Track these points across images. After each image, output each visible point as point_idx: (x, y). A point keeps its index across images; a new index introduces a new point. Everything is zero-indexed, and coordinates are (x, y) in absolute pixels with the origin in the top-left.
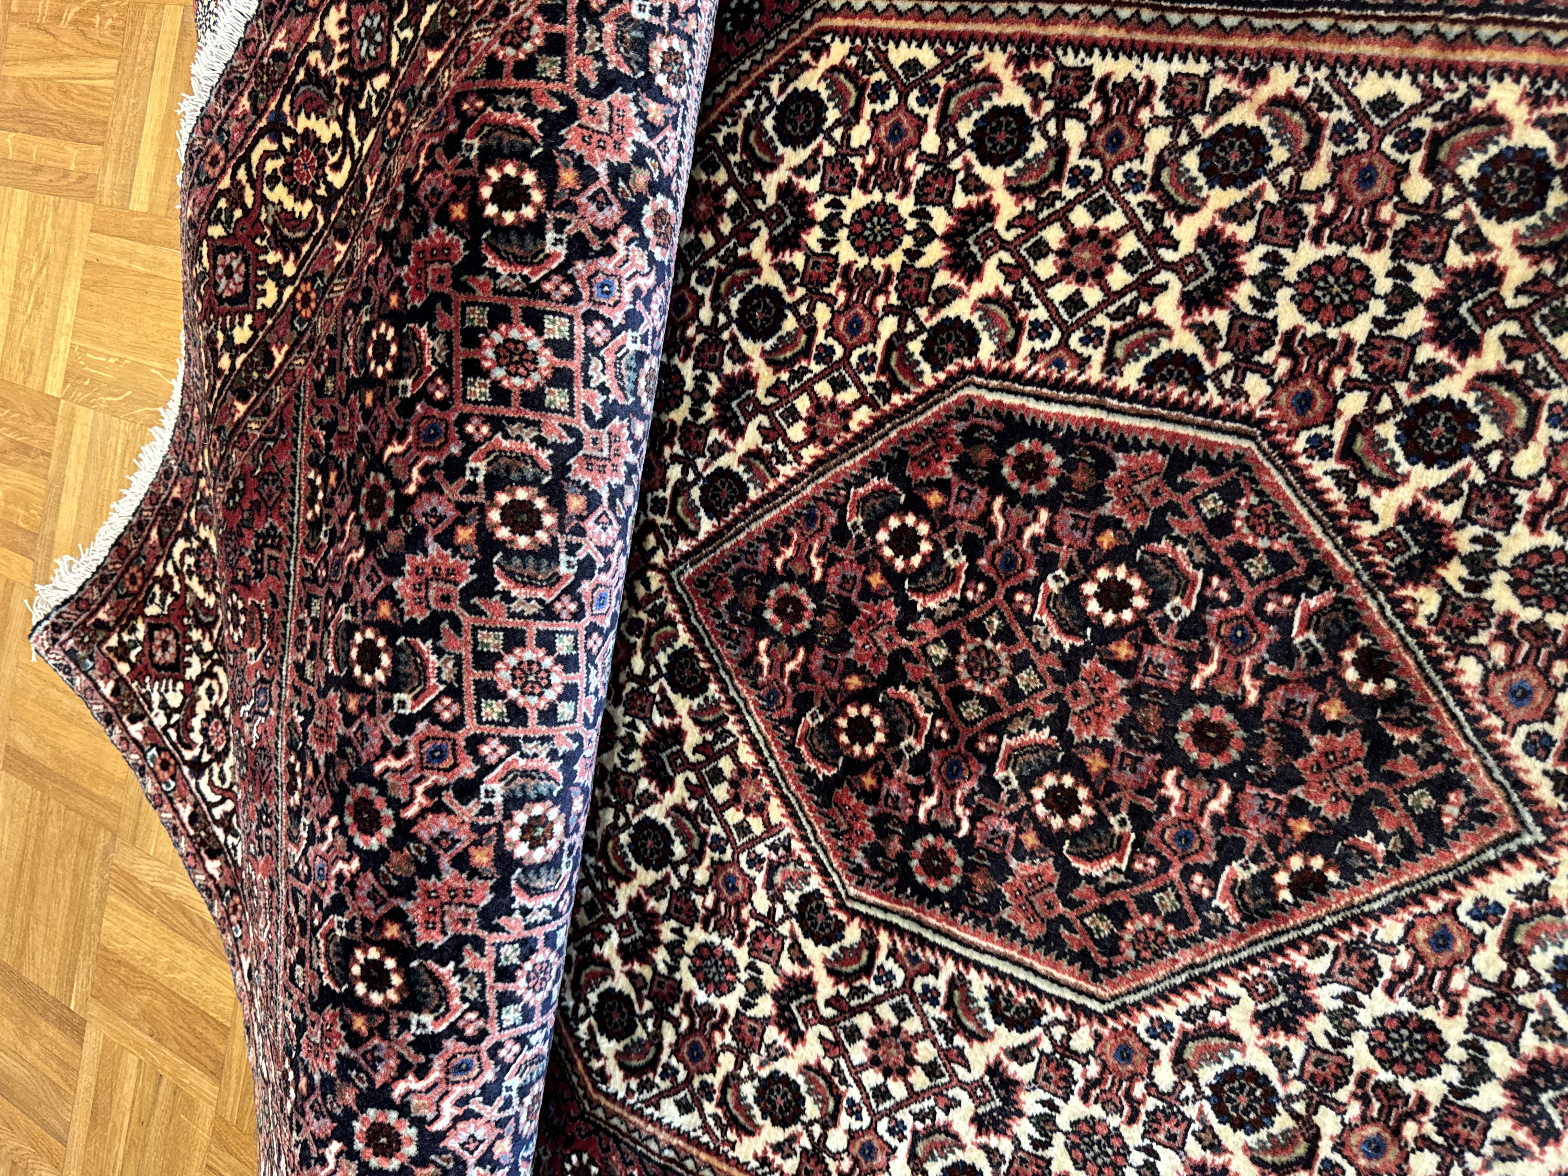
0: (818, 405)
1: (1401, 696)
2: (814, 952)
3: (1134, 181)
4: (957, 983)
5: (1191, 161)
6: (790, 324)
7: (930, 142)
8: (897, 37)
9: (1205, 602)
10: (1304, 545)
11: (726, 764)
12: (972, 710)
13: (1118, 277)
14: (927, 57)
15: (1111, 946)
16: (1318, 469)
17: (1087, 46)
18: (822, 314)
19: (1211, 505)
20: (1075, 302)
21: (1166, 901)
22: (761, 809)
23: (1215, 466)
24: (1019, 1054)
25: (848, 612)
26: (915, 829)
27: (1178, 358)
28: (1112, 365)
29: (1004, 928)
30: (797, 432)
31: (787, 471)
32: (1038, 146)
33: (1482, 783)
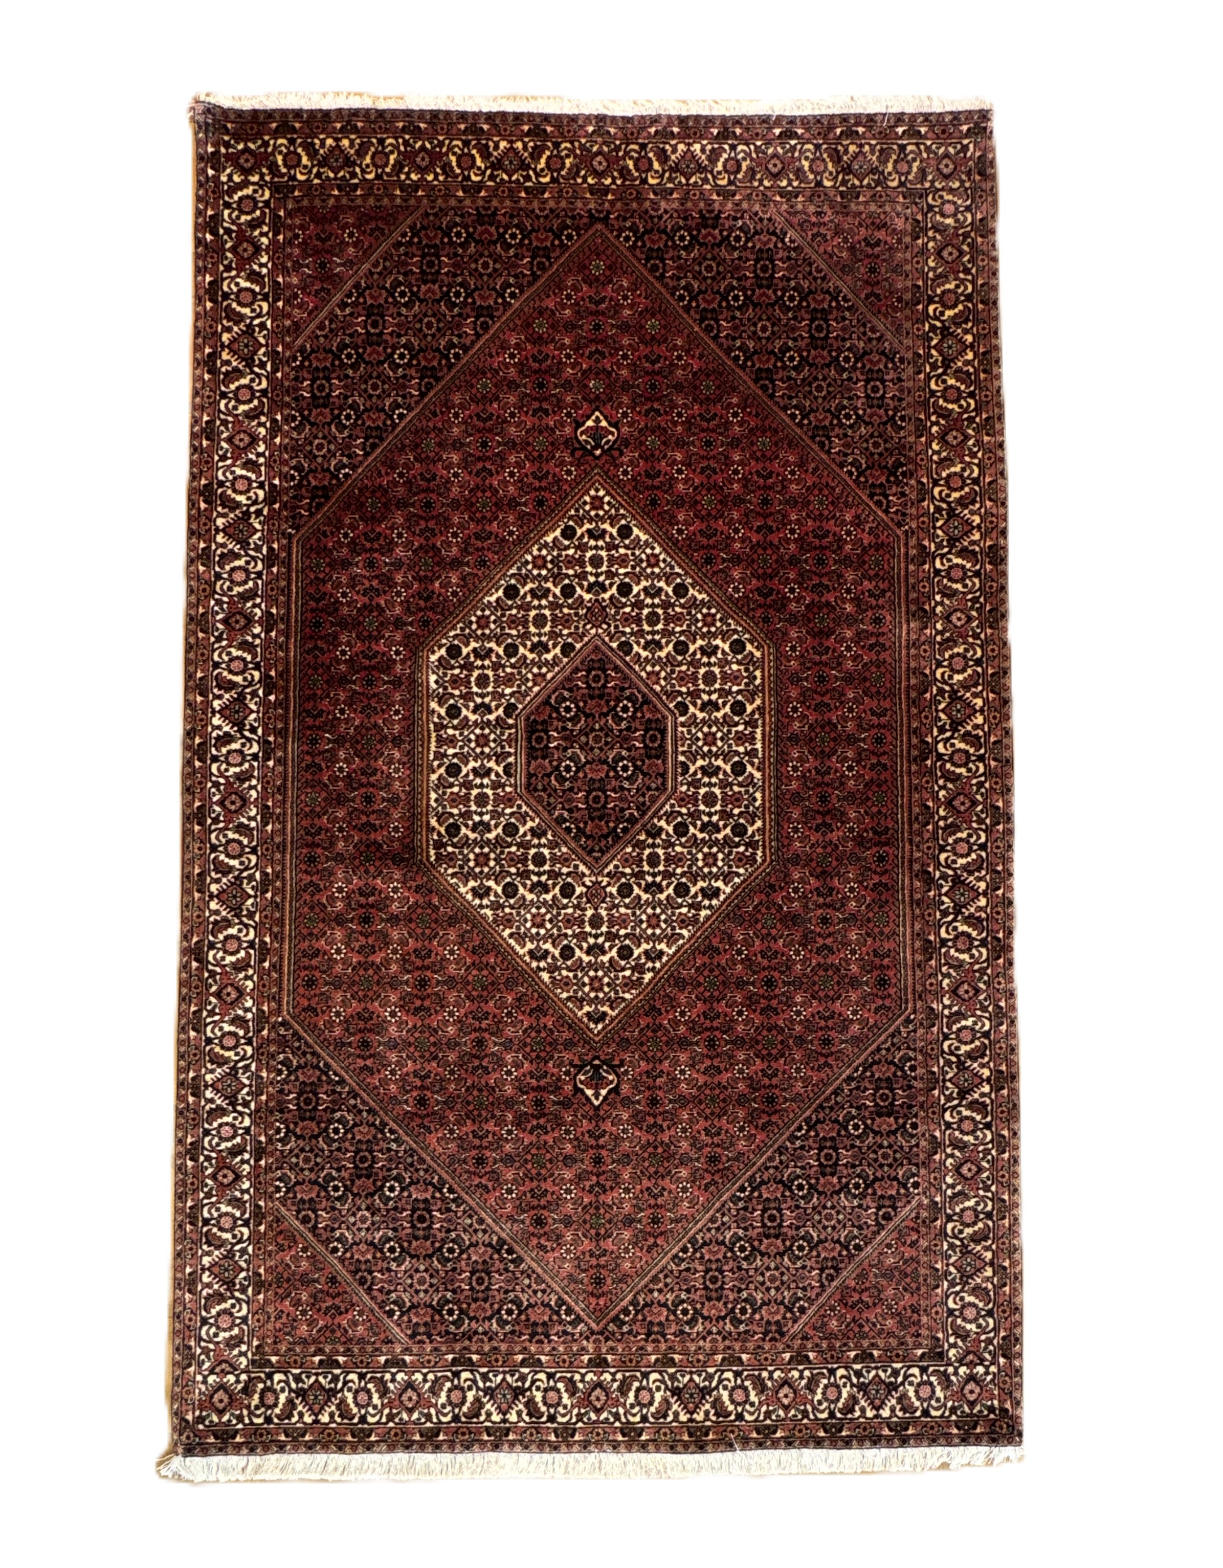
0: (658, 673)
1: (619, 838)
2: (501, 711)
3: (730, 746)
4: (509, 754)
5: (736, 759)
6: (680, 658)
7: (735, 688)
8: (763, 672)
9: (629, 790)
10: (649, 808)
11: (544, 670)
12: (583, 739)
13: (706, 749)
14: (758, 682)
15: (536, 790)
16: (667, 807)
17: (764, 726)
18: (684, 668)
19: (653, 785)
20: (698, 739)
21: (552, 800)
22: (535, 684)
23: (664, 784)
24: (497, 775)
25: (601, 697)
26: (546, 732)
27: (688, 768)
28: (683, 753)
29: (529, 764)
30: (649, 668)
31: (637, 668)
32: (736, 719)
33: (604, 859)
